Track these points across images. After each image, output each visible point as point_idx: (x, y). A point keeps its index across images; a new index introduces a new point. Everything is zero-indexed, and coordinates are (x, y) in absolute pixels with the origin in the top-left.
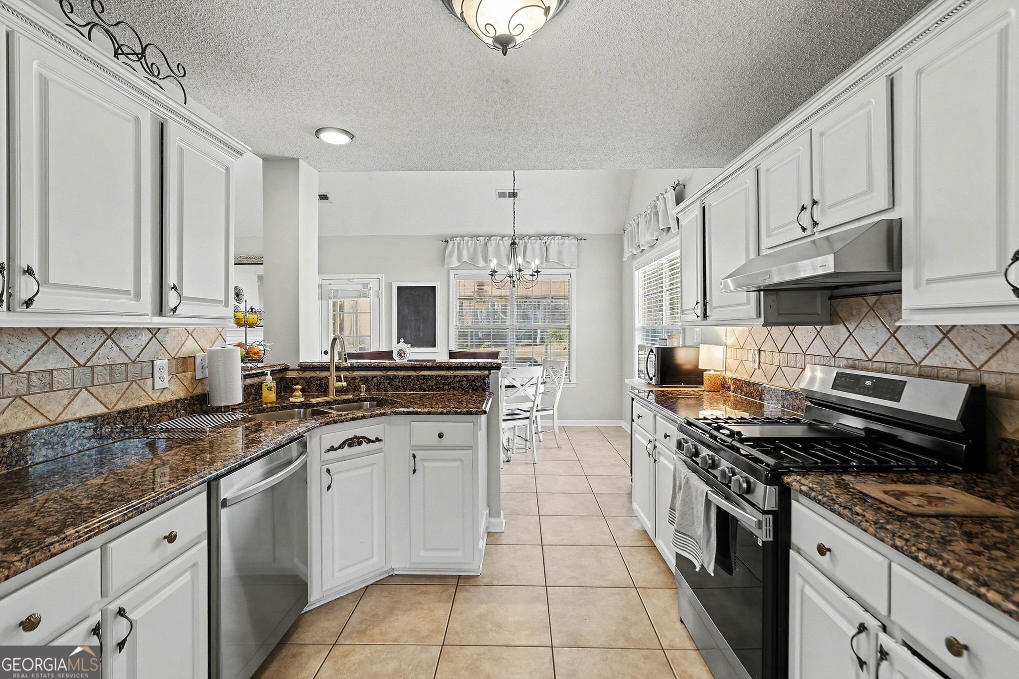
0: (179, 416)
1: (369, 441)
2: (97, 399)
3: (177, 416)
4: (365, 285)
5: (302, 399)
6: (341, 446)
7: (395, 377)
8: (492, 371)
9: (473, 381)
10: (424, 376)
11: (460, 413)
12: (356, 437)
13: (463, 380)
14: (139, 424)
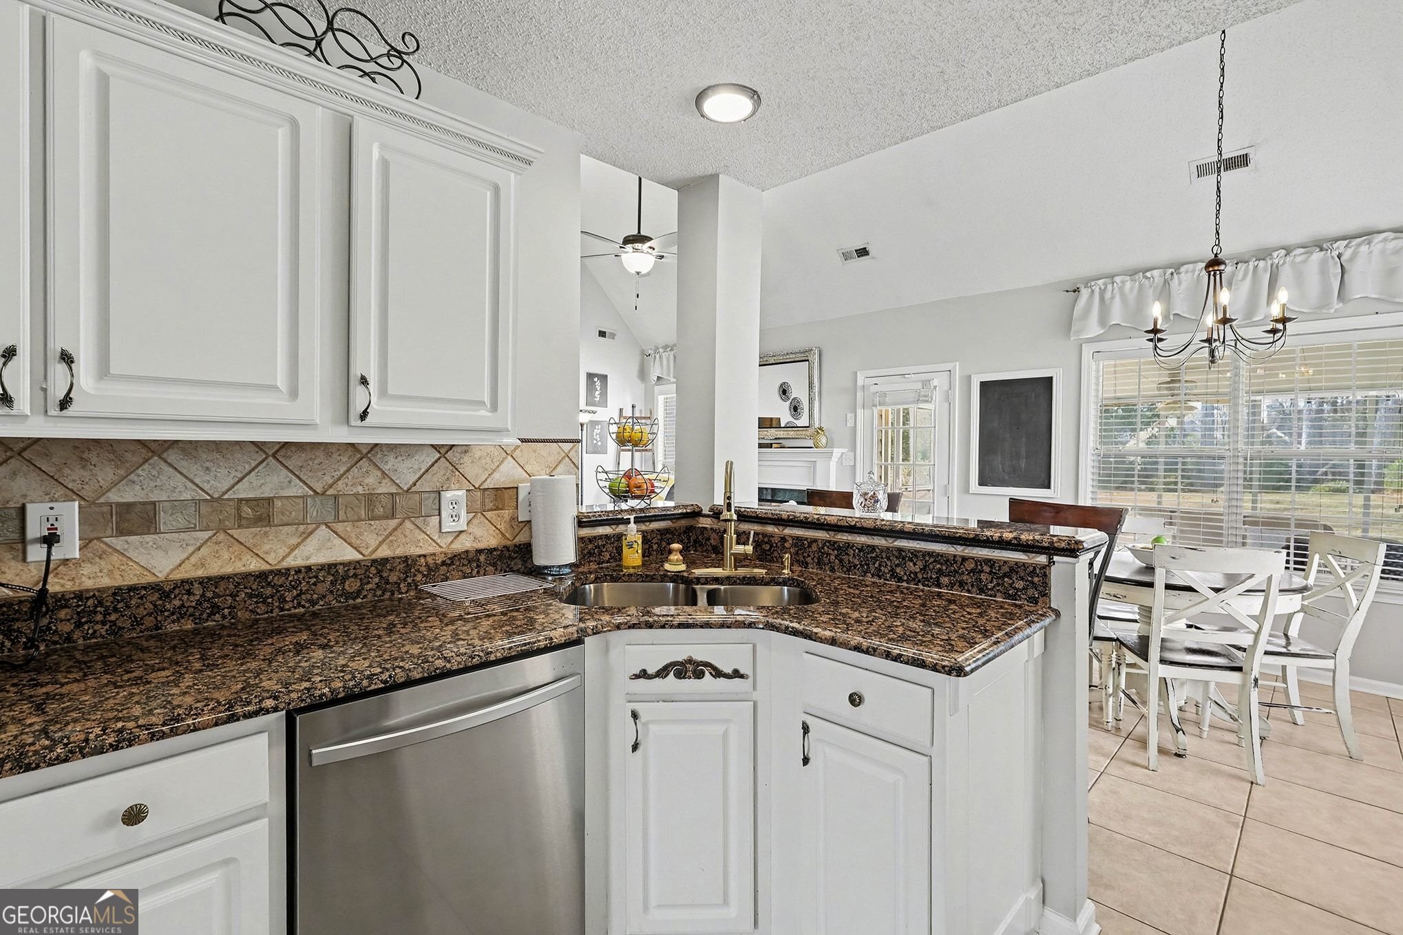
0: (482, 573)
1: (718, 673)
2: (345, 541)
3: (478, 572)
4: (926, 383)
5: (683, 567)
6: (662, 673)
7: (849, 545)
8: (1056, 558)
9: (1005, 575)
10: (900, 550)
11: (897, 658)
12: (690, 661)
13: (982, 571)
14: (409, 580)
